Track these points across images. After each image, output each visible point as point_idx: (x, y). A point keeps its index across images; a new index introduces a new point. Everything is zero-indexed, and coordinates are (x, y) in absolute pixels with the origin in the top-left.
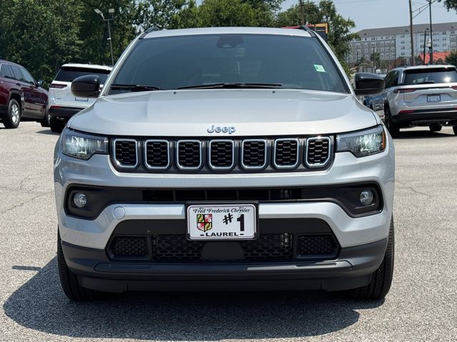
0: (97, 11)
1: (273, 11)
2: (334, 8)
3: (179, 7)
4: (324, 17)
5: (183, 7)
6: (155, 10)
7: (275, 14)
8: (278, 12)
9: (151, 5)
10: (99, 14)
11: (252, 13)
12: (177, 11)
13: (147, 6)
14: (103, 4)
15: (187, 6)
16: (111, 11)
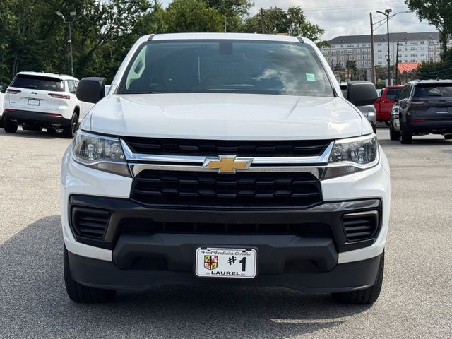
0: (59, 13)
1: (241, 17)
2: (302, 16)
3: (144, 9)
4: (293, 24)
5: (149, 10)
6: (119, 12)
7: (243, 19)
8: (245, 17)
9: (115, 7)
10: (60, 17)
11: (218, 18)
12: (142, 14)
13: (111, 7)
14: (66, 5)
15: (153, 10)
16: (73, 14)
